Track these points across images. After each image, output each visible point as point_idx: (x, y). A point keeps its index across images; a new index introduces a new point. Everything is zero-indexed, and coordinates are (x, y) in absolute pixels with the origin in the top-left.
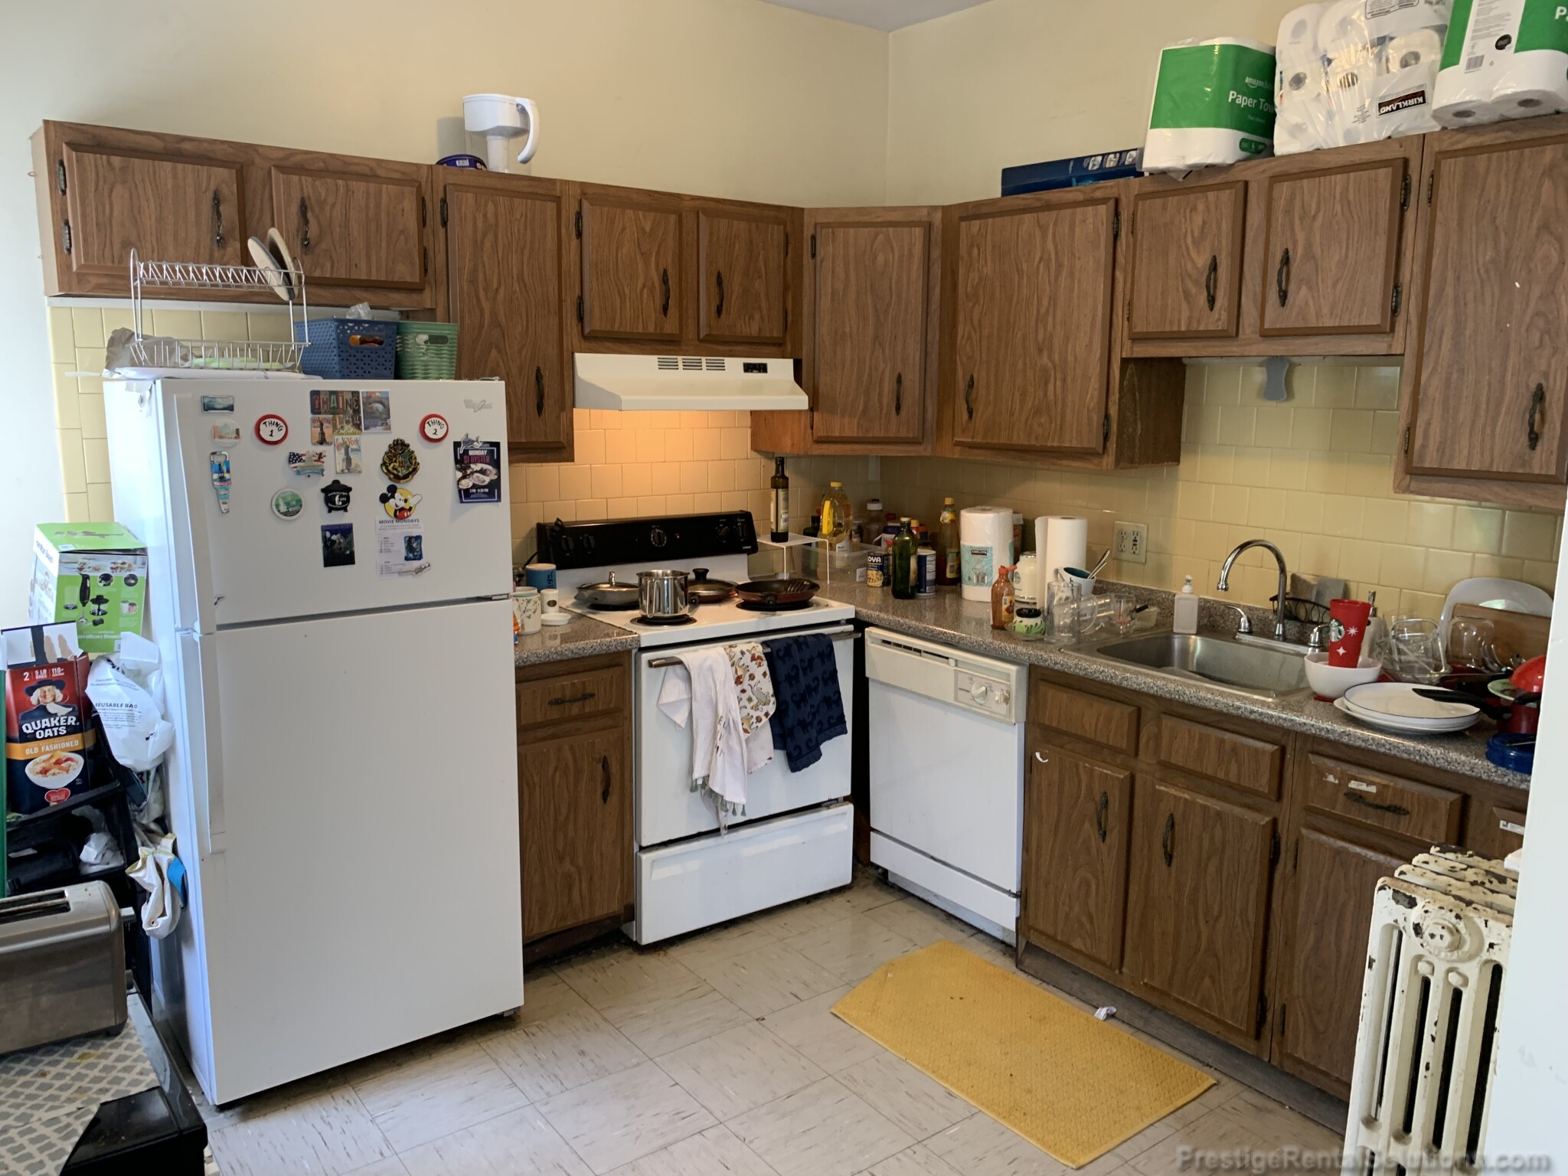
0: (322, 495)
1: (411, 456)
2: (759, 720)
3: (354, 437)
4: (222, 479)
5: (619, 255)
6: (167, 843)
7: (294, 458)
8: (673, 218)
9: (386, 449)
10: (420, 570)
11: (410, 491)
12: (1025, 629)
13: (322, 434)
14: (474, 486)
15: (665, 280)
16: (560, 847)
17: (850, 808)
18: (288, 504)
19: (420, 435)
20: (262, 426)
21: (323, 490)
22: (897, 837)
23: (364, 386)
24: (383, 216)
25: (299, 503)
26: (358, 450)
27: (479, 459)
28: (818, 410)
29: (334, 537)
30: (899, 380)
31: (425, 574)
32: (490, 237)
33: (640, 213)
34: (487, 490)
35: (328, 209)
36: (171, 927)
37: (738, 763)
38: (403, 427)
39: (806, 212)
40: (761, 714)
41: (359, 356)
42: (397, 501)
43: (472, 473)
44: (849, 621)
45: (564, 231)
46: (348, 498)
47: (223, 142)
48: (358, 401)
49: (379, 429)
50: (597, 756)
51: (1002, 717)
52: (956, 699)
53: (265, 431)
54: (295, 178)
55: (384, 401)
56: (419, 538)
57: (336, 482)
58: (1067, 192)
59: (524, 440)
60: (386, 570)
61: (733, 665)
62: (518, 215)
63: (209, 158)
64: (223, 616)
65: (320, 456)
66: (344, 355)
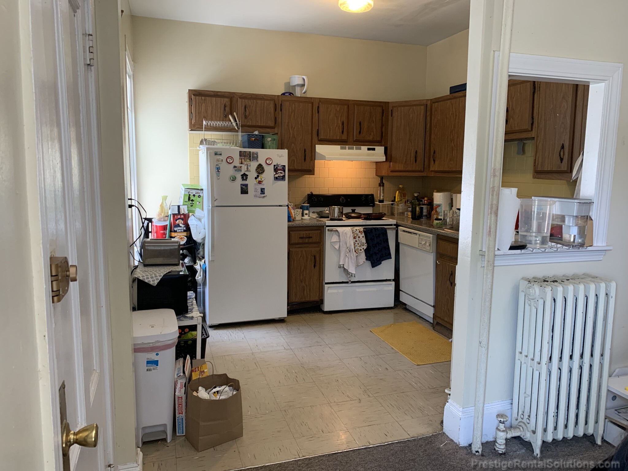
0: (241, 176)
1: (263, 168)
2: (361, 250)
3: (249, 163)
4: (218, 171)
5: (330, 118)
6: (203, 261)
7: (235, 167)
8: (346, 107)
9: (257, 166)
10: (264, 197)
11: (262, 177)
12: (436, 224)
13: (242, 161)
14: (279, 176)
15: (343, 124)
16: (301, 278)
17: (393, 283)
18: (233, 178)
19: (266, 163)
20: (228, 159)
21: (241, 175)
22: (407, 292)
23: (252, 150)
24: (265, 109)
25: (236, 178)
26: (250, 166)
27: (280, 170)
28: (391, 162)
29: (243, 187)
30: (416, 152)
31: (265, 198)
32: (293, 114)
33: (336, 106)
34: (282, 178)
35: (251, 107)
36: (202, 281)
37: (353, 261)
38: (261, 161)
39: (390, 103)
40: (362, 249)
41: (253, 143)
42: (259, 179)
43: (278, 173)
44: (395, 225)
45: (314, 111)
46: (247, 177)
47: (227, 92)
48: (250, 154)
49: (255, 161)
50: (313, 255)
51: (429, 251)
52: (419, 247)
53: (228, 160)
54: (244, 100)
55: (257, 154)
56: (264, 189)
57: (244, 173)
58: (459, 93)
59: (300, 168)
60: (255, 196)
61: (353, 233)
62: (301, 108)
63: (224, 96)
64: (216, 204)
65: (241, 167)
66: (249, 143)
